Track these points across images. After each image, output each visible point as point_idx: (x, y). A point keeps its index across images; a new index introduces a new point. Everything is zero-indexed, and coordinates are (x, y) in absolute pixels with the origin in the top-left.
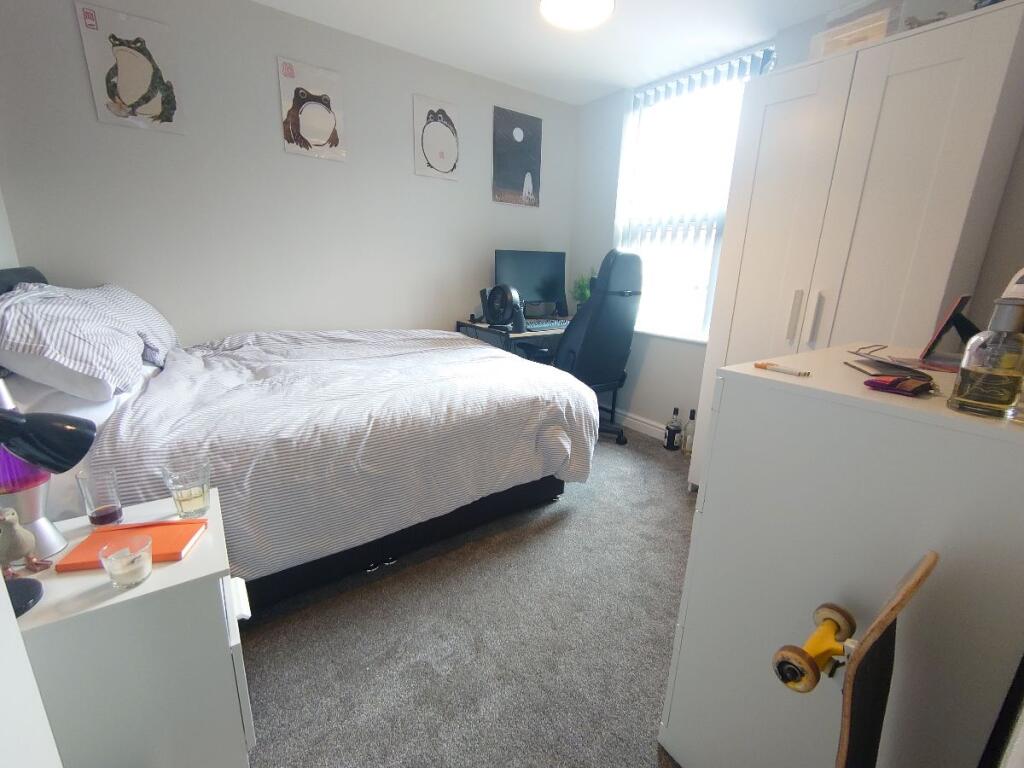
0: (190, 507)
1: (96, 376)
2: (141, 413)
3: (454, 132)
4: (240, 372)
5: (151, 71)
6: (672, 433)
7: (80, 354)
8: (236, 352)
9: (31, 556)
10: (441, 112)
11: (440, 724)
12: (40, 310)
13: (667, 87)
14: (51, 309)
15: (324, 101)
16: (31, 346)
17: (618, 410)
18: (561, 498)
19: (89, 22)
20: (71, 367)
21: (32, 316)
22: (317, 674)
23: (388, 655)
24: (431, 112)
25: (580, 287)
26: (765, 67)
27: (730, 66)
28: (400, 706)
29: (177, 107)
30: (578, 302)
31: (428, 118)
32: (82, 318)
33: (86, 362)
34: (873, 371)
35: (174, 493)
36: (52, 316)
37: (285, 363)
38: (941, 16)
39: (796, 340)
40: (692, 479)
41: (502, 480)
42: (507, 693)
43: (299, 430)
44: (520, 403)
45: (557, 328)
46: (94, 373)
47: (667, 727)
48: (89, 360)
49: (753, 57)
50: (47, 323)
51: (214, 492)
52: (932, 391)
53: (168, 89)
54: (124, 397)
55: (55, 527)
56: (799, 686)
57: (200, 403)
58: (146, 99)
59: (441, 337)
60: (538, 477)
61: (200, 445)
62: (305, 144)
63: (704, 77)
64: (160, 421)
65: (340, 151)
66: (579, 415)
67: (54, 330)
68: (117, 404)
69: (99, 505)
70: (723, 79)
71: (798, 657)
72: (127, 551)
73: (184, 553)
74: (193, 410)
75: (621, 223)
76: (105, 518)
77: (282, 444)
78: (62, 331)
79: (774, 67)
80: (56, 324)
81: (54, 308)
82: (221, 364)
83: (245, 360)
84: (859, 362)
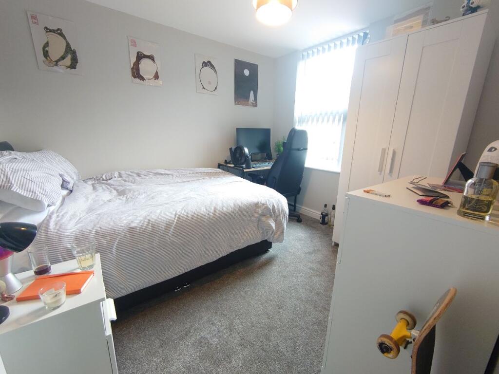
0: (86, 264)
1: (37, 199)
2: (60, 216)
3: (216, 72)
4: (110, 192)
5: (65, 44)
6: (324, 216)
7: (29, 189)
8: (109, 182)
9: (4, 293)
10: (209, 62)
11: (212, 370)
12: (9, 166)
13: (318, 49)
14: (15, 165)
15: (151, 58)
16: (4, 185)
17: (297, 205)
18: (270, 250)
19: (34, 20)
20: (25, 195)
21: (5, 169)
22: (151, 345)
23: (186, 335)
24: (204, 62)
25: (278, 146)
26: (365, 42)
27: (348, 40)
28: (192, 361)
29: (78, 61)
30: (277, 153)
31: (203, 65)
32: (30, 169)
33: (33, 192)
34: (421, 193)
35: (77, 258)
36: (15, 169)
37: (134, 186)
38: (448, 18)
39: (383, 172)
40: (335, 239)
41: (241, 243)
42: (246, 352)
43: (140, 222)
44: (250, 205)
45: (267, 166)
46: (37, 197)
47: (325, 368)
48: (34, 191)
49: (359, 36)
50: (13, 173)
51: (98, 256)
52: (449, 205)
53: (74, 53)
54: (52, 208)
55: (16, 277)
56: (390, 355)
57: (91, 210)
58: (63, 58)
59: (211, 171)
60: (259, 241)
61: (91, 231)
62: (142, 79)
63: (335, 45)
64: (71, 219)
65: (160, 82)
66: (278, 210)
67: (16, 176)
68: (49, 211)
69: (40, 264)
70: (345, 45)
71: (388, 340)
72: (53, 290)
73: (82, 290)
74: (87, 213)
75: (297, 114)
76: (42, 271)
77: (132, 230)
78: (20, 177)
79: (369, 42)
80: (17, 173)
81: (16, 165)
82: (101, 188)
83: (113, 185)
84: (414, 187)
